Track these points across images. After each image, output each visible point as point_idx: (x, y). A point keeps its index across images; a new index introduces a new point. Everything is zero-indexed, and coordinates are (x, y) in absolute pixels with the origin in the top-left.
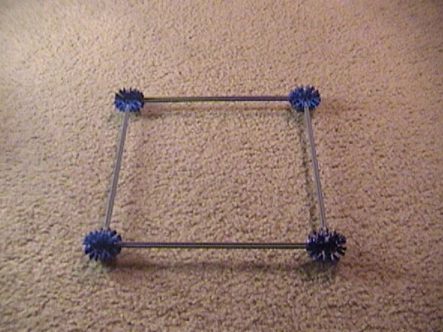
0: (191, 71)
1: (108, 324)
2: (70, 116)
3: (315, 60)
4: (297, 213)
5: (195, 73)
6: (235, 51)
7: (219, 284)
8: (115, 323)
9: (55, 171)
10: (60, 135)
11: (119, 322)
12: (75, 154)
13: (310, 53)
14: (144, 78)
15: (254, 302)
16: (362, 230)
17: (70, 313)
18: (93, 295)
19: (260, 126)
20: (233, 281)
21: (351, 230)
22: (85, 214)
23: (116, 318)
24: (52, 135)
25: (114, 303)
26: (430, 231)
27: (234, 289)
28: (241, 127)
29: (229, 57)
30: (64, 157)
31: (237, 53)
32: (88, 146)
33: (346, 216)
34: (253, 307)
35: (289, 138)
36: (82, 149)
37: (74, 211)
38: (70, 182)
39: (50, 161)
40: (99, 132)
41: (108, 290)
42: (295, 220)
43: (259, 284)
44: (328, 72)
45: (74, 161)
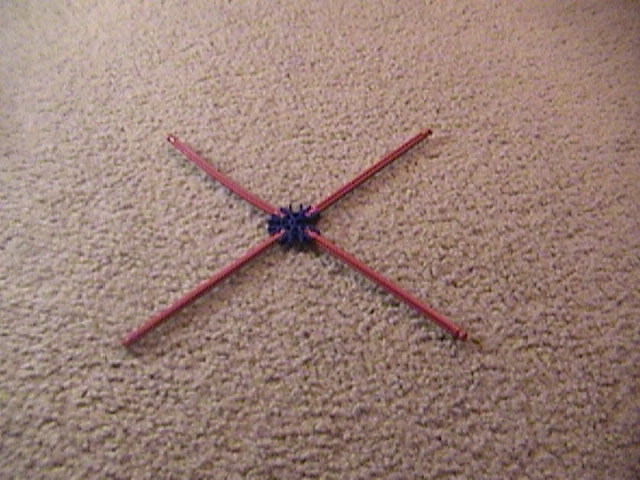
0: (227, 41)
1: (82, 367)
3: (410, 26)
4: (374, 216)
6: (293, 17)
7: (254, 310)
8: (92, 366)
13: (402, 17)
15: (307, 335)
16: (474, 238)
18: (63, 329)
19: (325, 106)
20: (274, 307)
21: (456, 236)
23: (95, 360)
25: (92, 339)
27: (276, 317)
28: (296, 108)
29: (285, 23)
31: (296, 18)
32: (71, 137)
33: (449, 220)
34: (303, 342)
36: (62, 141)
37: (43, 219)
38: (41, 182)
39: (14, 158)
40: (89, 119)
41: (86, 322)
43: (313, 309)
45: (48, 156)
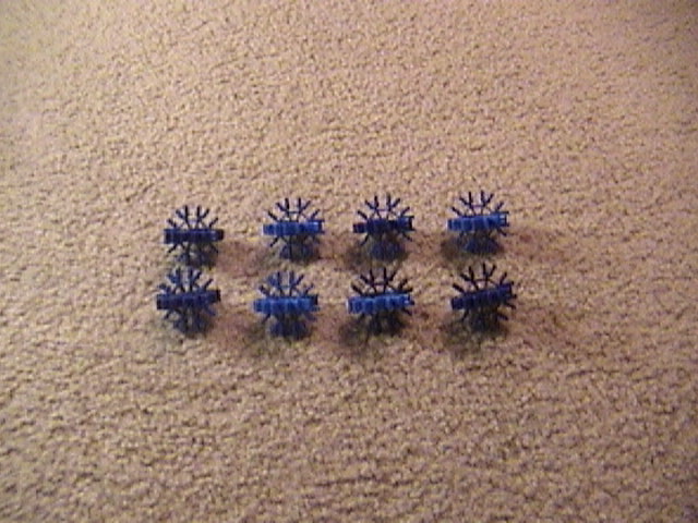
2: (52, 98)
5: (252, 18)
9: (29, 183)
10: (36, 128)
11: (130, 411)
12: (59, 155)
14: (169, 32)
17: (52, 402)
22: (76, 248)
24: (23, 130)
26: (633, 241)
30: (42, 162)
35: (402, 110)
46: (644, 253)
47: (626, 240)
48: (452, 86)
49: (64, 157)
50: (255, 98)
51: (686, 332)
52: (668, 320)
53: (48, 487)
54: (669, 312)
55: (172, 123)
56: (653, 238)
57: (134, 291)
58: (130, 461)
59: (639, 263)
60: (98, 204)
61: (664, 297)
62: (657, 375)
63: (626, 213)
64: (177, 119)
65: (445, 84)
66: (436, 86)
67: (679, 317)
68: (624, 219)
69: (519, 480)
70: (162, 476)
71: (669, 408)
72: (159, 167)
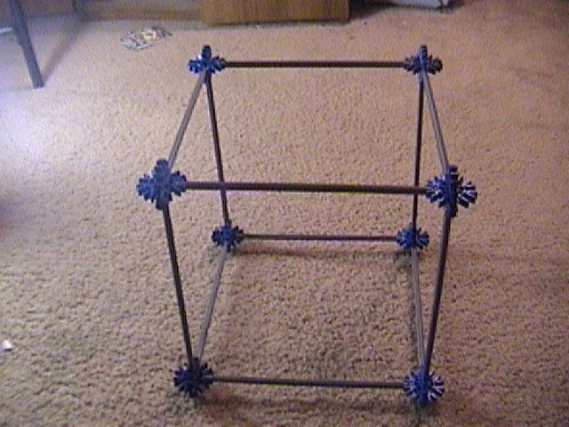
2: (121, 201)
5: (244, 167)
9: (105, 247)
10: (110, 218)
11: (161, 369)
12: (125, 233)
14: (194, 171)
17: (116, 362)
22: (133, 283)
24: (103, 218)
26: (458, 302)
30: (114, 236)
35: (330, 224)
42: (330, 292)
44: (373, 168)
46: (464, 307)
47: (454, 301)
48: (360, 213)
49: (127, 235)
50: (244, 212)
51: (483, 350)
52: (473, 342)
53: (112, 404)
54: (475, 339)
55: (193, 221)
56: (470, 301)
57: (166, 308)
58: (160, 395)
59: (460, 313)
60: (147, 261)
61: (472, 331)
62: (464, 370)
63: (455, 287)
64: (196, 220)
65: (357, 212)
66: (351, 212)
67: (480, 342)
68: (454, 290)
69: (380, 417)
70: (178, 403)
71: (468, 387)
72: (185, 245)
